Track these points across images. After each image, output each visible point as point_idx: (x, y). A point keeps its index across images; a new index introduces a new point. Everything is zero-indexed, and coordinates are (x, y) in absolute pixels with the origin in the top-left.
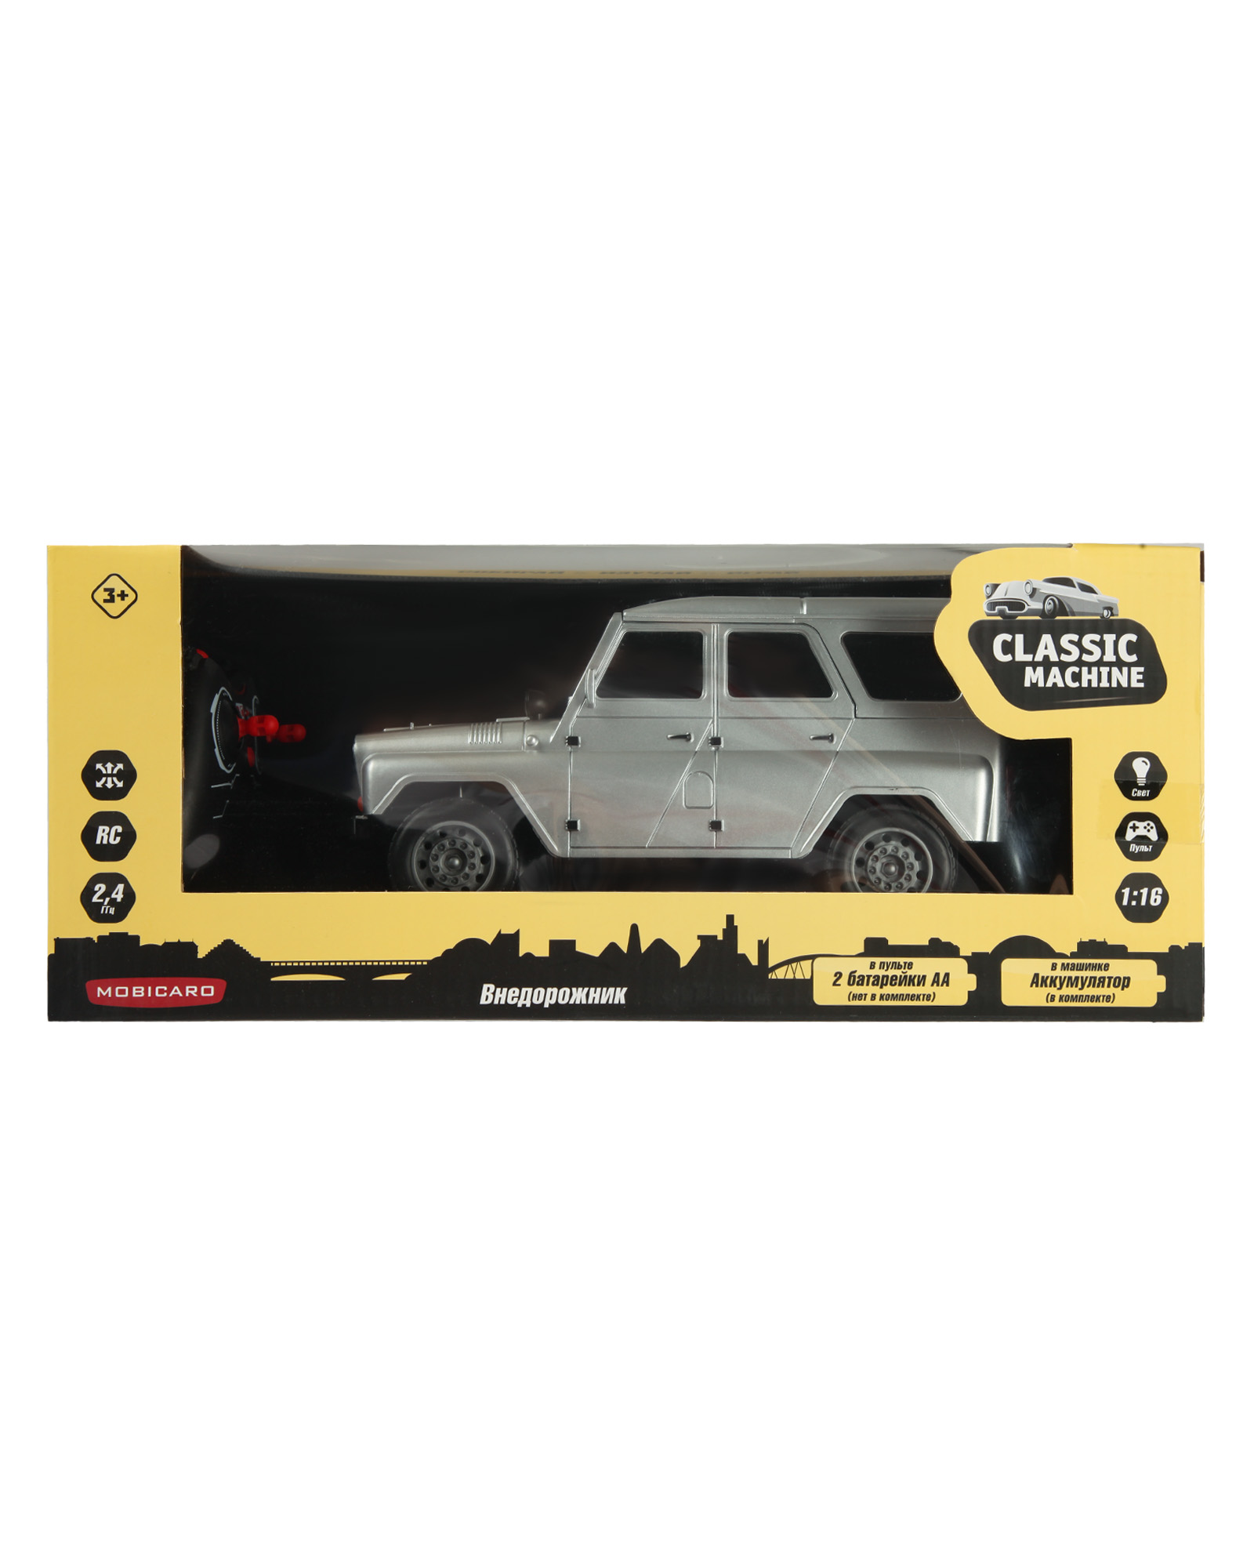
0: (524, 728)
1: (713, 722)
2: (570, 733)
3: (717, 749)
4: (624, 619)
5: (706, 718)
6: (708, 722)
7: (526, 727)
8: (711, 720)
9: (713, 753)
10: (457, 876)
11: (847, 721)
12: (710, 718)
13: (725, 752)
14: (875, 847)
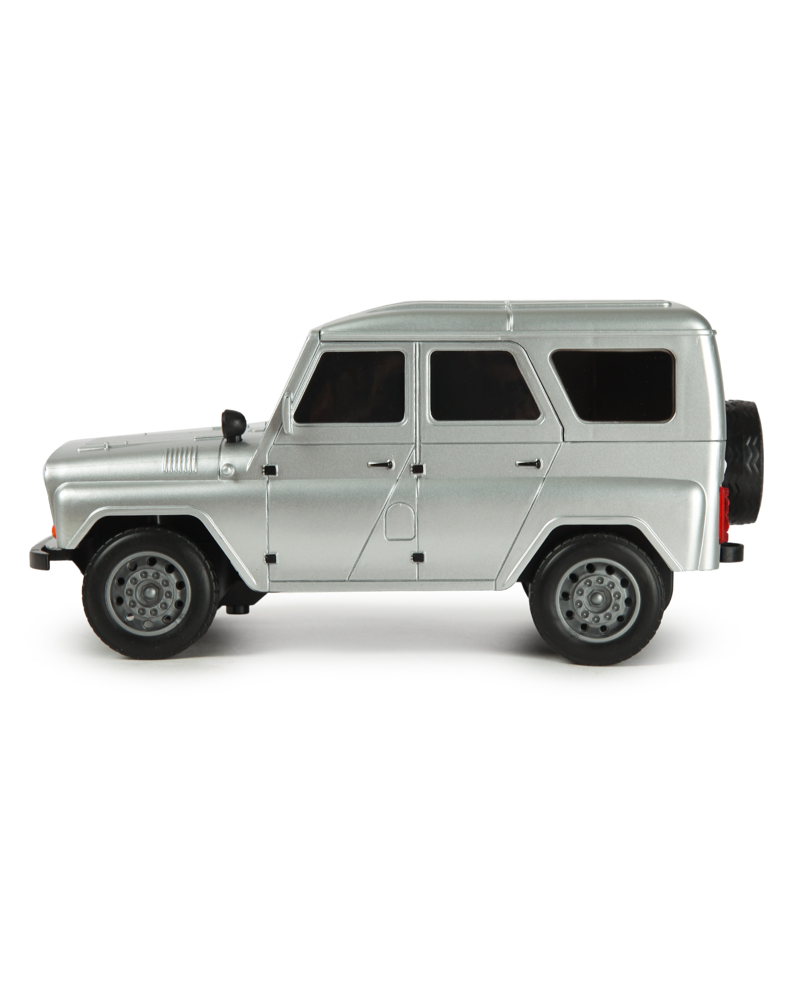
0: (219, 458)
1: (416, 447)
2: (267, 463)
3: (419, 477)
4: (322, 339)
5: (409, 444)
6: (410, 448)
7: (221, 456)
8: (414, 445)
9: (416, 480)
10: (156, 607)
11: (554, 445)
12: (412, 444)
13: (426, 478)
14: (580, 578)
